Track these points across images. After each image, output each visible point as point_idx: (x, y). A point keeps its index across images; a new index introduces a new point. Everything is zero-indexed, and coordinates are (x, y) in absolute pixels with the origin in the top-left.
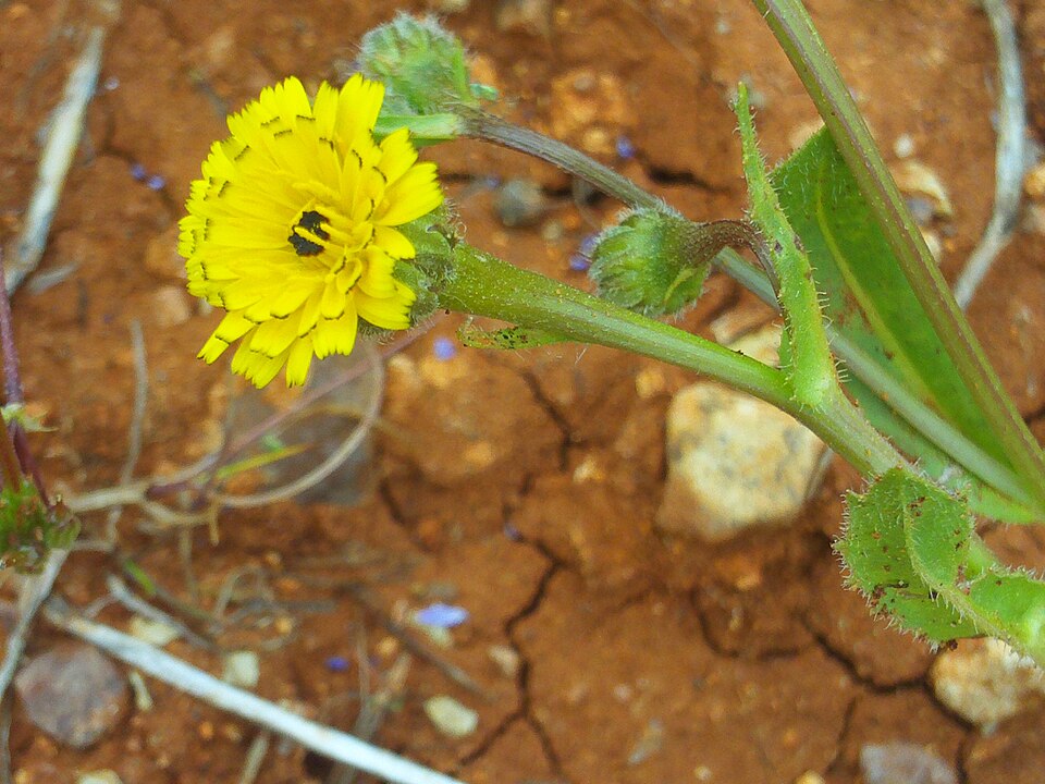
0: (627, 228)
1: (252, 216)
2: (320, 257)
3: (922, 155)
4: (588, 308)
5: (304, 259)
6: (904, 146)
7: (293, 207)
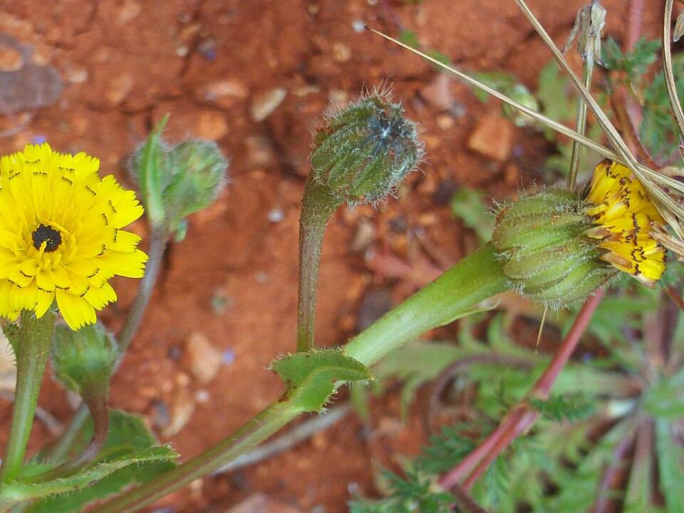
0: (103, 344)
1: (53, 201)
2: (33, 248)
3: (199, 408)
4: (36, 369)
5: (30, 236)
6: (203, 396)
7: (63, 222)
